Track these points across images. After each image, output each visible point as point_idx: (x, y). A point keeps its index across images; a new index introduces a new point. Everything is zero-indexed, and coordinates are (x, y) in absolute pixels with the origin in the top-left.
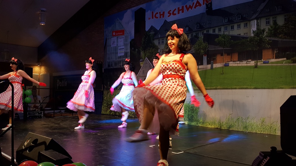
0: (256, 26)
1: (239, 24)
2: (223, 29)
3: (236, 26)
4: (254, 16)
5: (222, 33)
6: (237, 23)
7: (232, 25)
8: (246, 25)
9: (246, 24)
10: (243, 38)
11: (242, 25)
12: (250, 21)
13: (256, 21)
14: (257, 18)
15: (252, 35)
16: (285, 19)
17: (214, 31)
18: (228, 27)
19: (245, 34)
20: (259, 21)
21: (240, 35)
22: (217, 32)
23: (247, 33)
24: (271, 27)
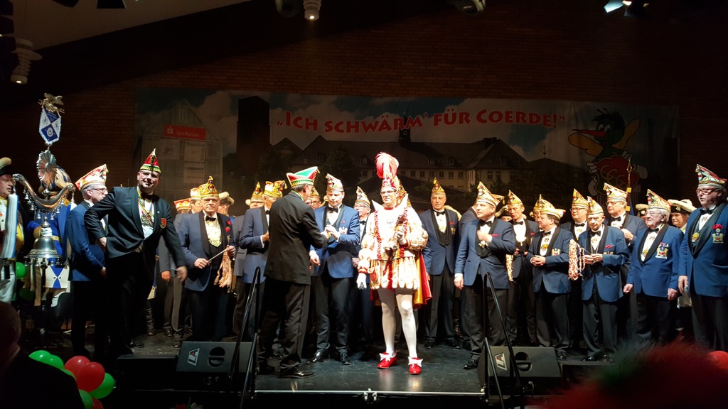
0: (474, 179)
1: (451, 171)
2: (427, 174)
3: (446, 173)
4: (472, 165)
5: (426, 179)
6: (448, 169)
7: (442, 171)
8: (461, 175)
9: (462, 173)
10: (458, 192)
11: (456, 173)
12: (467, 170)
13: (474, 172)
14: (476, 169)
15: (470, 190)
16: (511, 176)
17: (413, 174)
18: (435, 173)
19: (459, 187)
20: (478, 173)
21: (452, 186)
22: (418, 176)
23: (462, 187)
24: (494, 184)
